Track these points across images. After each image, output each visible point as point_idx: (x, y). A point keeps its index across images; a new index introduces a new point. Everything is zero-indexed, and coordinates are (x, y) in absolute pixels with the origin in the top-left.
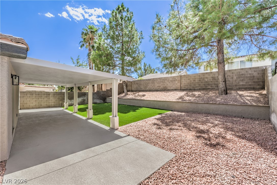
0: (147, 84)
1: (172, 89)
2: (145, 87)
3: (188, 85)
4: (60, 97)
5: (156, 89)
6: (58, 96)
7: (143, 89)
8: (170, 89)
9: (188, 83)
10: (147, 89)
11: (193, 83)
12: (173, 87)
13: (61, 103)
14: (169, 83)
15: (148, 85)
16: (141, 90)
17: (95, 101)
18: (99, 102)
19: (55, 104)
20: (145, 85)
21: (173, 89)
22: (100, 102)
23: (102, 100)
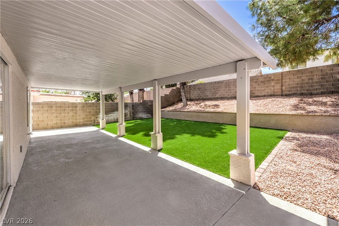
0: (217, 89)
1: (263, 94)
2: (213, 94)
3: (297, 87)
4: (92, 111)
5: (232, 96)
6: (89, 109)
7: (209, 97)
8: (259, 94)
9: (298, 84)
10: (217, 96)
11: (307, 83)
12: (267, 91)
13: (93, 119)
14: (258, 85)
15: (218, 91)
16: (205, 97)
17: (140, 115)
18: (146, 117)
19: (85, 121)
20: (212, 90)
21: (266, 94)
22: (148, 117)
23: (150, 114)
